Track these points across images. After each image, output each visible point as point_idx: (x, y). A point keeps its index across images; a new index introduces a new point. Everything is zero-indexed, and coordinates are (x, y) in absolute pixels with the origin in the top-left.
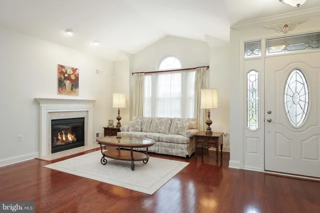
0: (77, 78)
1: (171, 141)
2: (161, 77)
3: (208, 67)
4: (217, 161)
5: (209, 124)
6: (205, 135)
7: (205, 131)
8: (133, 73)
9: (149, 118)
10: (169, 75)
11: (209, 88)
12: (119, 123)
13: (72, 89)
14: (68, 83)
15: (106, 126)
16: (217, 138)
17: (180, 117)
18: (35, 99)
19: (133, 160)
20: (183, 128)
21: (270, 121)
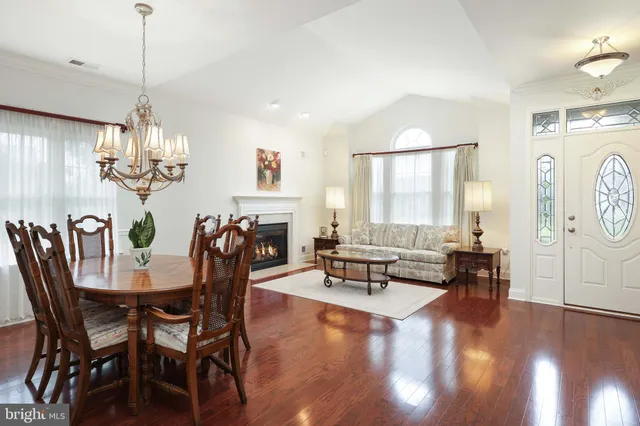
0: (279, 166)
1: (420, 259)
2: (399, 160)
3: (476, 145)
4: (491, 291)
5: (478, 234)
6: (471, 251)
7: (472, 245)
8: (354, 155)
9: (382, 225)
10: (411, 157)
11: (477, 180)
12: (335, 232)
13: (273, 182)
14: (268, 173)
15: (317, 236)
16: (491, 255)
17: (431, 224)
18: (234, 198)
19: (369, 281)
20: (436, 240)
21: (572, 231)
